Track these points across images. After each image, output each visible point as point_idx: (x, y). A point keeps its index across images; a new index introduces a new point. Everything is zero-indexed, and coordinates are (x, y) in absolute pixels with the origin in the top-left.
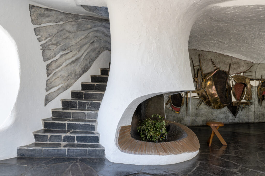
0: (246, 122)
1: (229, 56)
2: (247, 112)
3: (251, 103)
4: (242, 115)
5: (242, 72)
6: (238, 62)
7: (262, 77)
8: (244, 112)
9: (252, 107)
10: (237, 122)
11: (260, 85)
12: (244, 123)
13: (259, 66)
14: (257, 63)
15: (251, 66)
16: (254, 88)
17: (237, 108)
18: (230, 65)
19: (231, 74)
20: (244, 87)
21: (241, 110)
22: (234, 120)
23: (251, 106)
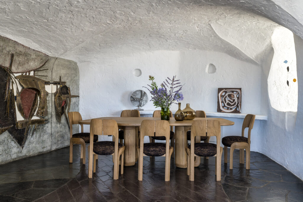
0: (40, 152)
1: (10, 40)
2: (40, 136)
3: (46, 120)
4: (33, 143)
5: (31, 71)
6: (26, 53)
7: (60, 79)
8: (36, 136)
9: (47, 127)
10: (26, 155)
11: (59, 92)
12: (36, 155)
13: (57, 62)
14: (53, 57)
15: (46, 60)
16: (50, 96)
17: (26, 131)
18: (12, 56)
19: (15, 73)
20: (36, 94)
21: (31, 134)
22: (21, 152)
23: (47, 125)
